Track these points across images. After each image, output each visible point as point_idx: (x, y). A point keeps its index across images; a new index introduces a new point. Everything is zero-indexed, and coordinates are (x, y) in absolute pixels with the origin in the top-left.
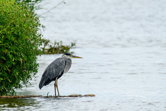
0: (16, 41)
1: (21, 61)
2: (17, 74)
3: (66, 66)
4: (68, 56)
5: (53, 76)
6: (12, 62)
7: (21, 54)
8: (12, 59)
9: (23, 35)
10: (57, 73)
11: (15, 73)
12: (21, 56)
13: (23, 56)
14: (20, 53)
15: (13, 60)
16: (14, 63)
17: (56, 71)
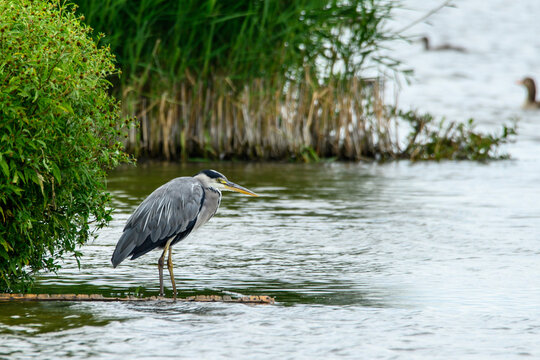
0: (26, 119)
1: (41, 184)
2: (30, 224)
3: (204, 208)
4: (214, 180)
5: (163, 232)
6: (12, 187)
7: (41, 161)
8: (12, 177)
9: (48, 101)
10: (177, 226)
11: (24, 221)
12: (43, 168)
13: (47, 167)
14: (38, 159)
15: (15, 181)
16: (18, 191)
17: (173, 218)
